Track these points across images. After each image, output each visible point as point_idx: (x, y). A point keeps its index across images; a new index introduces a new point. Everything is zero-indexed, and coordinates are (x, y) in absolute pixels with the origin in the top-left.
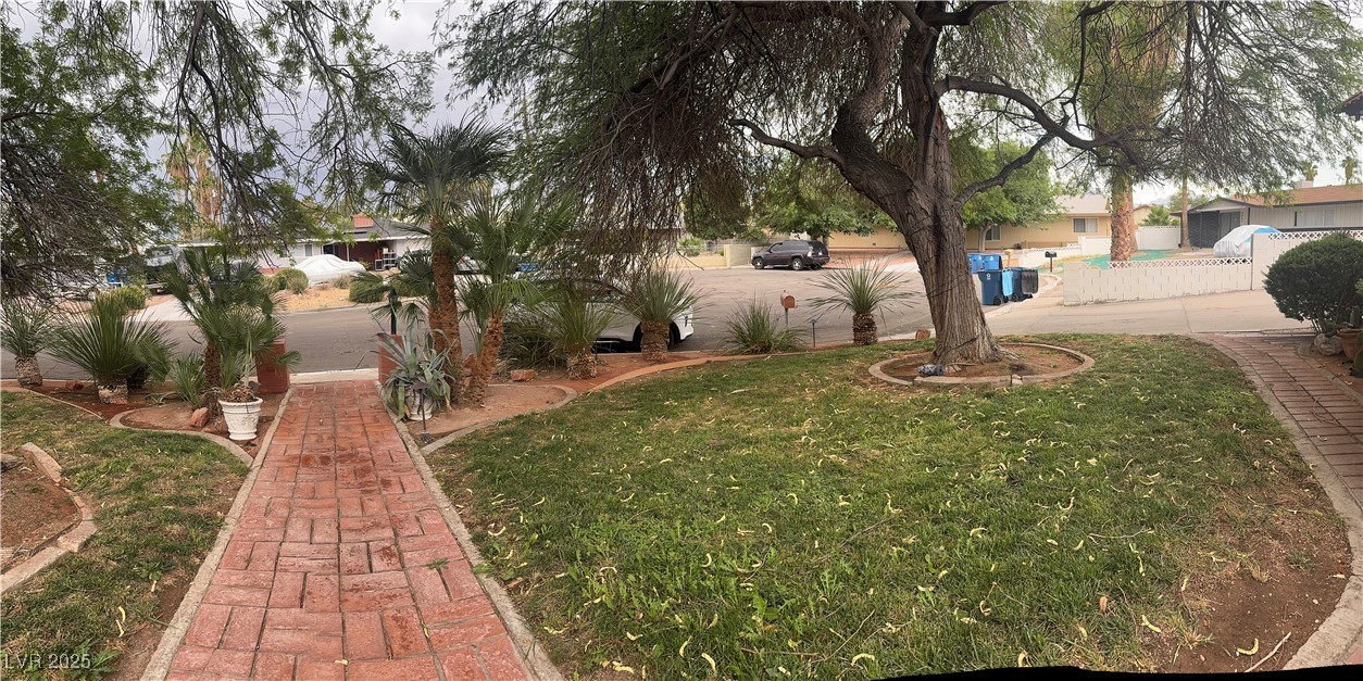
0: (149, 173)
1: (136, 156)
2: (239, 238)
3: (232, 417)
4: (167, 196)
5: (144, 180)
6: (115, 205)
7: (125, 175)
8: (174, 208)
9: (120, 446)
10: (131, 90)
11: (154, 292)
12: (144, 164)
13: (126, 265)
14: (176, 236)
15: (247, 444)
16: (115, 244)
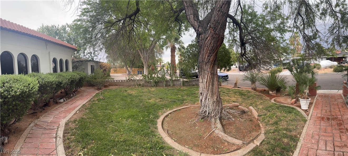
0: (285, 42)
1: (282, 38)
2: (306, 56)
3: (302, 103)
4: (289, 47)
5: (284, 43)
6: (277, 50)
7: (279, 42)
8: (291, 49)
9: (273, 109)
10: (282, 23)
11: (284, 68)
12: (284, 39)
13: (278, 63)
14: (291, 56)
15: (306, 111)
16: (276, 58)
